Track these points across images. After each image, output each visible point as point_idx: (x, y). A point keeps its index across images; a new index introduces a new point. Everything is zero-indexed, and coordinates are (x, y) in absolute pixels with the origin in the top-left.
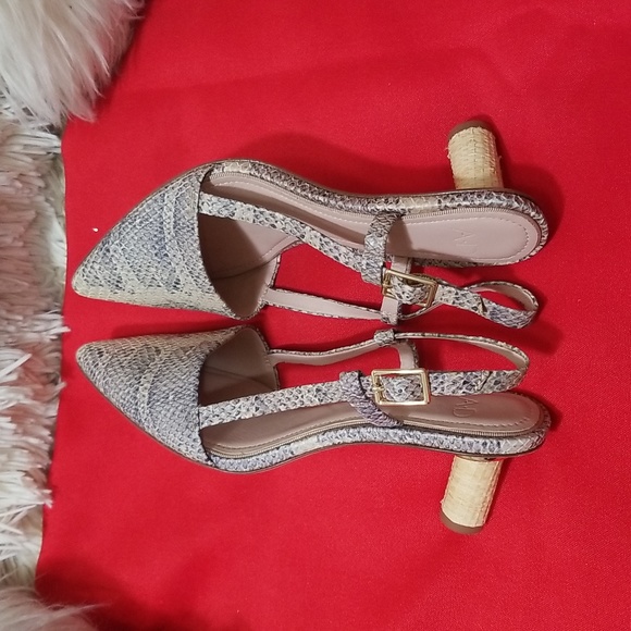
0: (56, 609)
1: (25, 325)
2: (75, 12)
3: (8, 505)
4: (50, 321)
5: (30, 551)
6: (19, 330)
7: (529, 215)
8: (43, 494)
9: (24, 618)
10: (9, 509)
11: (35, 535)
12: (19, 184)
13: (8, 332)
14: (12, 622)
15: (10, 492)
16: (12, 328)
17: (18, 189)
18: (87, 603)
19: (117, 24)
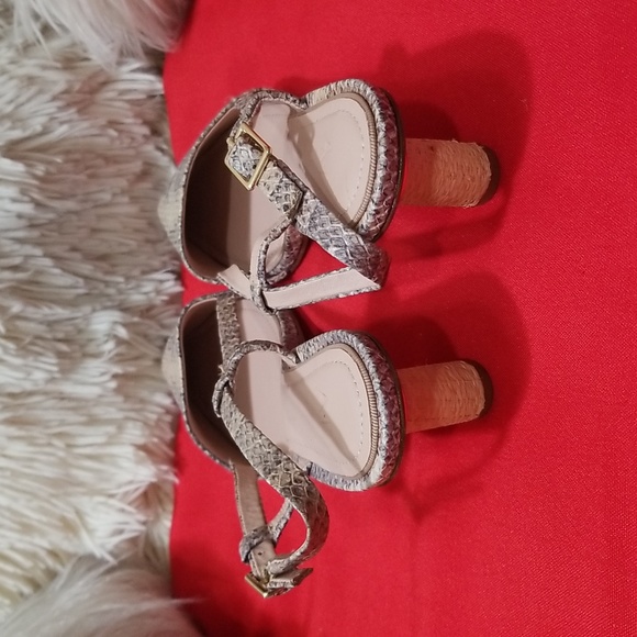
1: (130, 286)
3: (125, 481)
4: (161, 282)
6: (120, 292)
8: (160, 470)
12: (113, 133)
13: (108, 296)
16: (111, 291)
17: (113, 139)
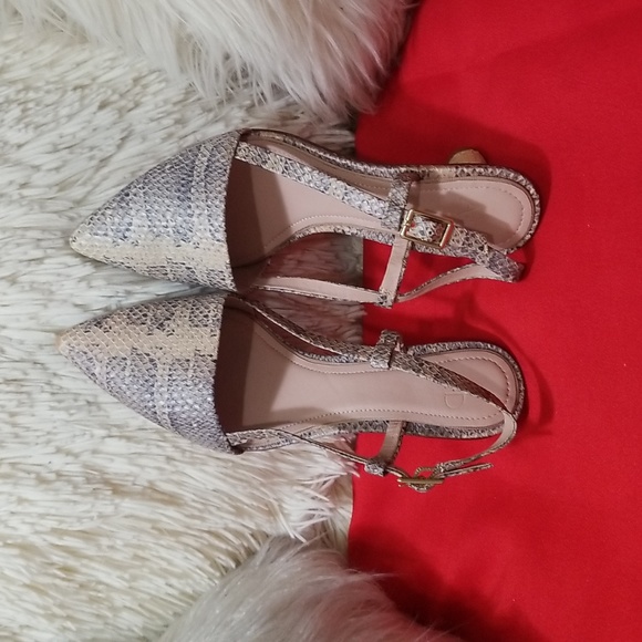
0: (351, 573)
2: (346, 13)
3: (317, 474)
5: (344, 517)
7: (524, 187)
9: (321, 578)
10: (319, 476)
11: (346, 503)
14: (310, 581)
15: (316, 462)
18: (377, 572)
19: (389, 16)
